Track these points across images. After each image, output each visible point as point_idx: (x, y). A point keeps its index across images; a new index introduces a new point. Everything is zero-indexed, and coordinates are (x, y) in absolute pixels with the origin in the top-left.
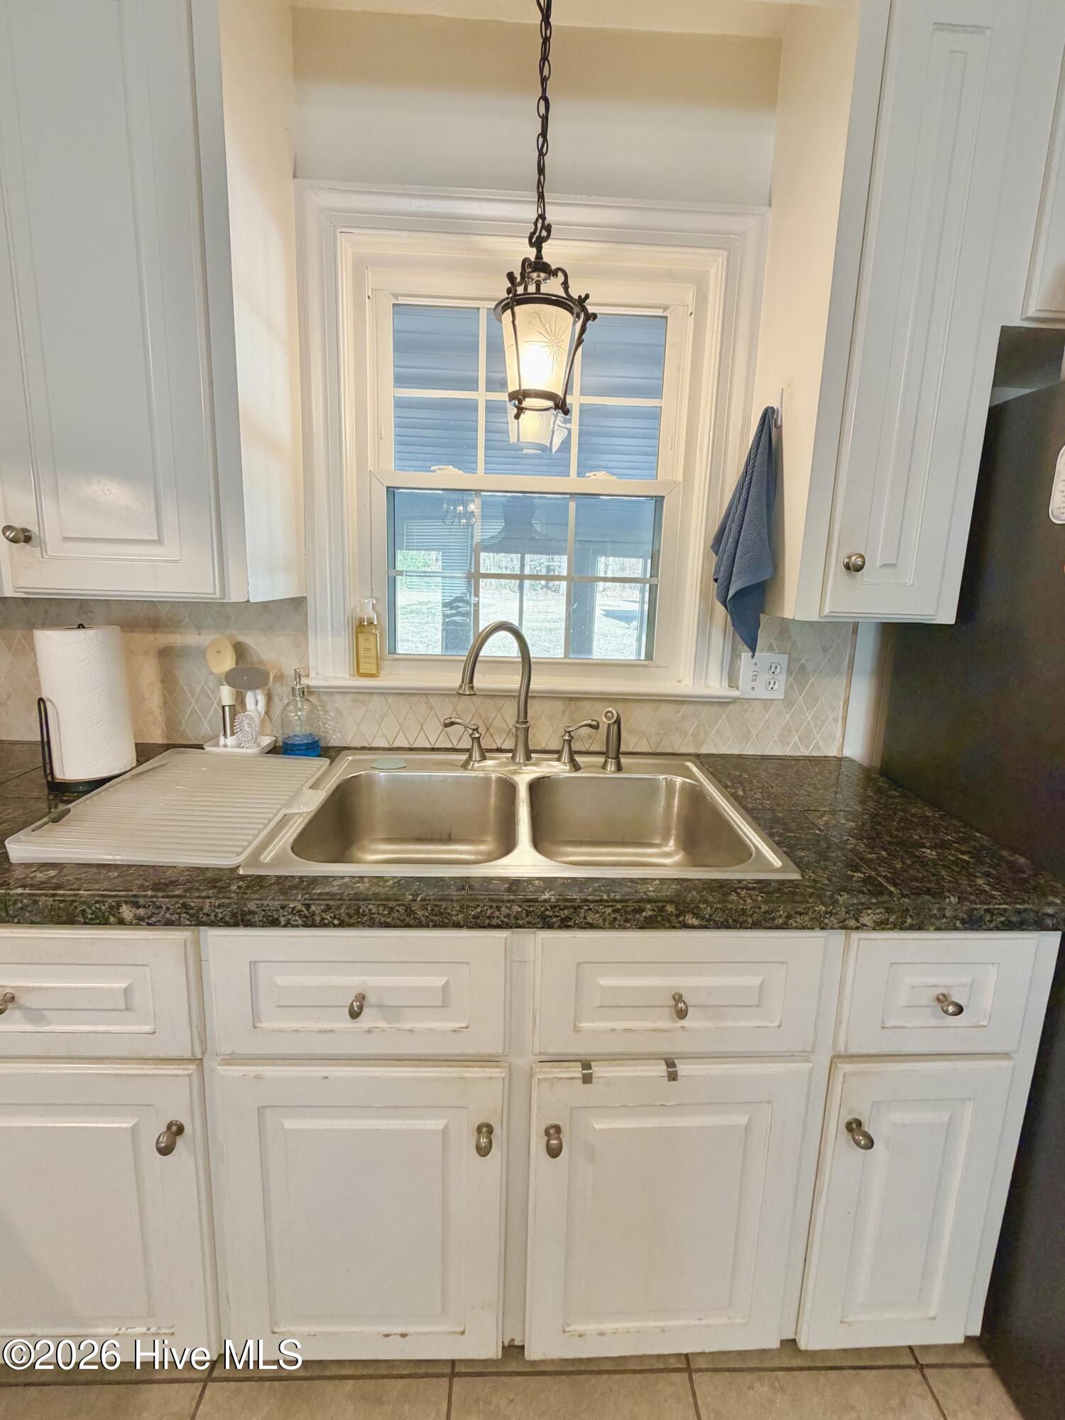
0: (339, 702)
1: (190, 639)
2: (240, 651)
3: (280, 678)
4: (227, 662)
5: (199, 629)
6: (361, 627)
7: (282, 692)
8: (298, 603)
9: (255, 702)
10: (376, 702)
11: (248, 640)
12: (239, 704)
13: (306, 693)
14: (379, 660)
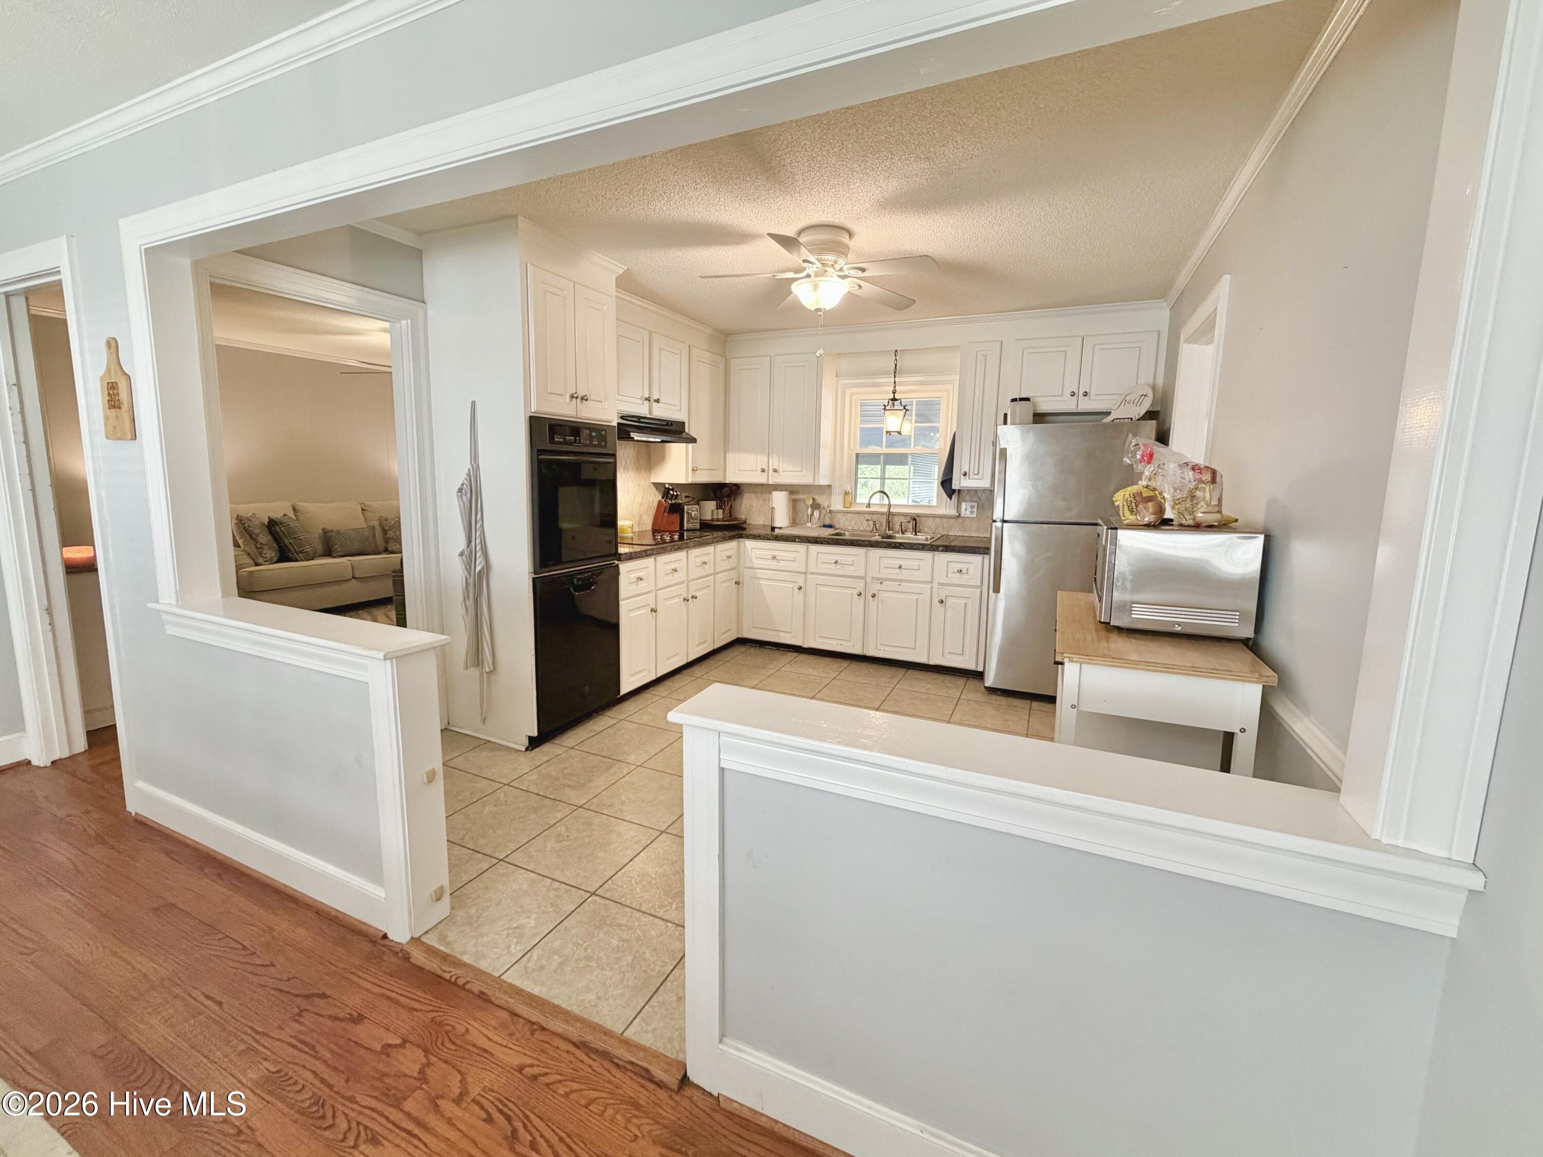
0: (839, 515)
1: (801, 496)
2: (814, 500)
3: (824, 508)
4: (811, 502)
5: (803, 493)
6: (846, 493)
7: (823, 512)
8: (829, 486)
9: (816, 513)
10: (850, 516)
11: (816, 497)
12: (812, 514)
13: (831, 512)
14: (851, 504)
